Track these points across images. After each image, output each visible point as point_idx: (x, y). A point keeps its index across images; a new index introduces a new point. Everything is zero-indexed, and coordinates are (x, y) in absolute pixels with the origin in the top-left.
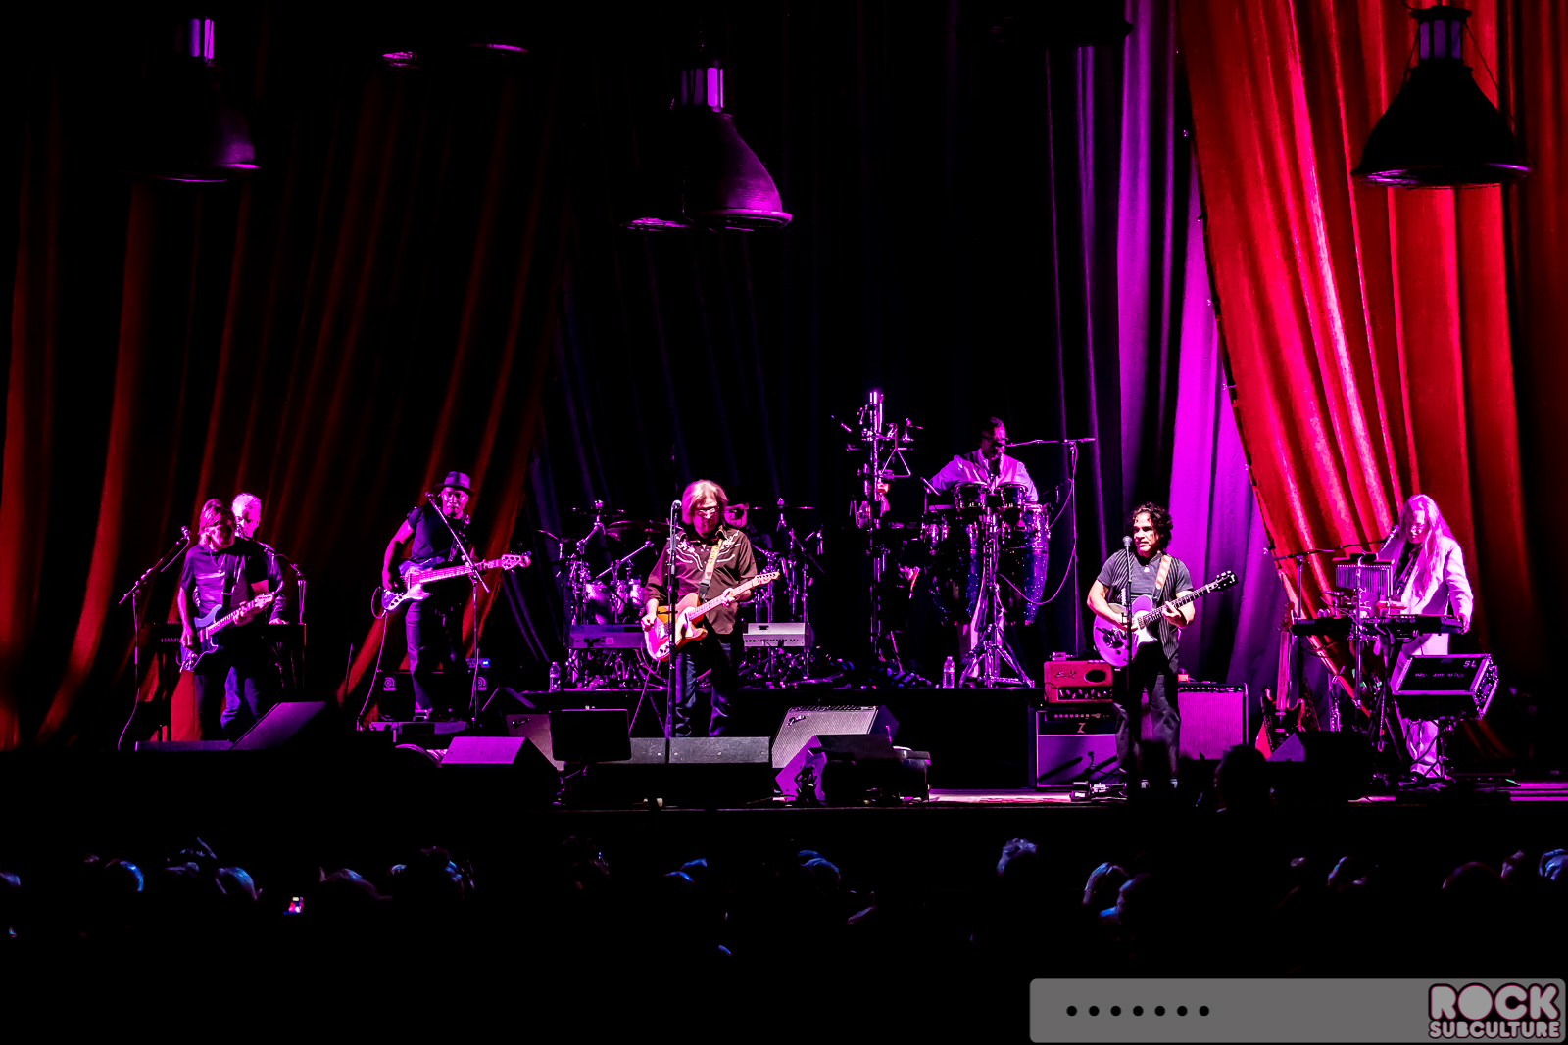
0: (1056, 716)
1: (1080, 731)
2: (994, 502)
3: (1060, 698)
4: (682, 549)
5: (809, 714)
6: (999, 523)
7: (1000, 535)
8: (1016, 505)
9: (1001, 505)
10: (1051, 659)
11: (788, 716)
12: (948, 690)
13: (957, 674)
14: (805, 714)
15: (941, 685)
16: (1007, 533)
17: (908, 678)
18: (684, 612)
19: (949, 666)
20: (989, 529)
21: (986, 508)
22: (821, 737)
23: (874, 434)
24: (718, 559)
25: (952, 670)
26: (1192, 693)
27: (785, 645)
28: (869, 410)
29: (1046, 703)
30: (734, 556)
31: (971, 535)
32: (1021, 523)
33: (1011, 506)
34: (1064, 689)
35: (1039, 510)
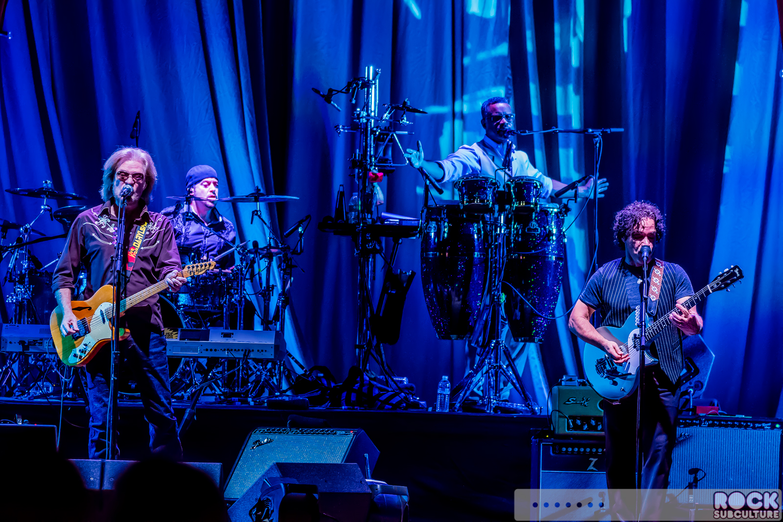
0: (564, 449)
1: (591, 467)
2: (502, 198)
3: (568, 429)
4: (100, 226)
5: (276, 437)
6: (508, 222)
7: (508, 238)
8: (528, 203)
9: (510, 202)
10: (561, 384)
11: (254, 437)
12: (441, 414)
13: (454, 395)
14: (271, 436)
15: (435, 408)
16: (517, 234)
17: (398, 399)
18: (100, 308)
19: (443, 388)
20: (496, 231)
21: (493, 204)
22: (280, 466)
23: (368, 115)
24: (142, 245)
25: (447, 392)
26: (722, 429)
27: (252, 355)
28: (363, 87)
29: (552, 434)
30: (158, 242)
31: (476, 237)
32: (534, 224)
33: (523, 204)
34: (574, 418)
35: (556, 210)
